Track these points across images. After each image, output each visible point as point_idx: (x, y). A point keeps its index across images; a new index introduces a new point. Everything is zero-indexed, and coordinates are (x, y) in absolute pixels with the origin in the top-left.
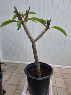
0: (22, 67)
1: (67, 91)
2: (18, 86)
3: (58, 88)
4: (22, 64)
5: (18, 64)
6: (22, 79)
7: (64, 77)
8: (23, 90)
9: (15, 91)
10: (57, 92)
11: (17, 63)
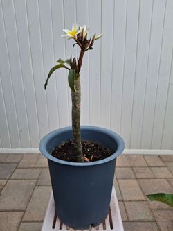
0: (32, 163)
1: (147, 207)
2: (24, 211)
3: (126, 203)
4: (33, 154)
5: (22, 155)
6: (36, 192)
7: (138, 176)
8: (42, 221)
9: (19, 226)
10: (126, 212)
11: (17, 152)
